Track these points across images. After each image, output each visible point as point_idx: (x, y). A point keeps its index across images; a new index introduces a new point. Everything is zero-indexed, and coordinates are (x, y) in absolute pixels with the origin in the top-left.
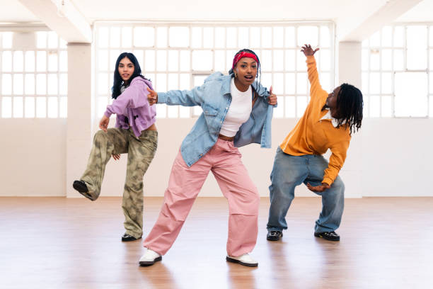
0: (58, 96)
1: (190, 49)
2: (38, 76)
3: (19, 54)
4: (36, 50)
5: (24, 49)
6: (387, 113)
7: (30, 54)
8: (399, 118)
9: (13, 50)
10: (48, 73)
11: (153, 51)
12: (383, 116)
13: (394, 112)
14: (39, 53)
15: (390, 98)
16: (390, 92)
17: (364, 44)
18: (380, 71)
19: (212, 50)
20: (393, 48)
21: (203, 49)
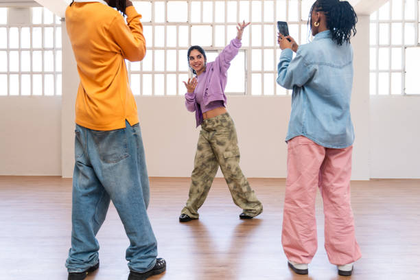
0: (55, 73)
1: (189, 24)
2: (34, 52)
3: (14, 30)
4: (32, 26)
5: (20, 25)
6: (397, 91)
7: (25, 30)
8: (409, 95)
9: (8, 26)
10: (43, 49)
11: (151, 27)
12: (393, 93)
13: (404, 89)
14: (34, 29)
15: (400, 74)
16: (400, 68)
17: (373, 17)
18: (390, 46)
19: (212, 26)
20: (404, 22)
21: (202, 24)
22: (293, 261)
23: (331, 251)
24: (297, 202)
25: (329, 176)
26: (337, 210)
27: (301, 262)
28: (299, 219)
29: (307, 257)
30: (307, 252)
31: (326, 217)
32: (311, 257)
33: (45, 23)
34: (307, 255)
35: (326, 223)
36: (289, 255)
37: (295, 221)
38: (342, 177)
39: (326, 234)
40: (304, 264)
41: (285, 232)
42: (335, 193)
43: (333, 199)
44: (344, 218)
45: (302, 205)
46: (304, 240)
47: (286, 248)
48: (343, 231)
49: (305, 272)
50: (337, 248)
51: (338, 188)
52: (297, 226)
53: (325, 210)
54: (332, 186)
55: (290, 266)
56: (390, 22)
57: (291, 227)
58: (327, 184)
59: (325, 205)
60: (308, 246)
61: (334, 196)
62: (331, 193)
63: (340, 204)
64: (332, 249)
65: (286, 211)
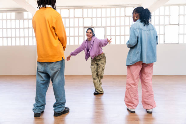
1: (83, 18)
3: (17, 21)
4: (24, 19)
5: (20, 19)
7: (22, 21)
9: (15, 19)
11: (68, 19)
12: (160, 43)
13: (165, 41)
15: (163, 36)
18: (159, 25)
19: (91, 18)
20: (164, 16)
21: (88, 17)
22: (129, 108)
23: (144, 104)
24: (131, 85)
25: (144, 75)
26: (147, 88)
27: (132, 108)
28: (132, 91)
29: (135, 106)
30: (135, 104)
31: (142, 91)
32: (136, 106)
33: (29, 18)
34: (135, 105)
35: (142, 93)
36: (128, 105)
37: (131, 92)
38: (149, 75)
39: (142, 97)
40: (134, 109)
41: (126, 97)
42: (146, 81)
43: (146, 84)
44: (150, 91)
45: (133, 86)
46: (133, 100)
47: (127, 103)
48: (149, 96)
49: (134, 112)
50: (147, 103)
51: (147, 79)
52: (131, 94)
53: (142, 88)
54: (145, 78)
55: (128, 109)
56: (159, 16)
57: (128, 94)
58: (143, 78)
59: (142, 86)
60: (135, 102)
61: (146, 83)
62: (145, 81)
63: (148, 86)
64: (145, 103)
65: (127, 88)
